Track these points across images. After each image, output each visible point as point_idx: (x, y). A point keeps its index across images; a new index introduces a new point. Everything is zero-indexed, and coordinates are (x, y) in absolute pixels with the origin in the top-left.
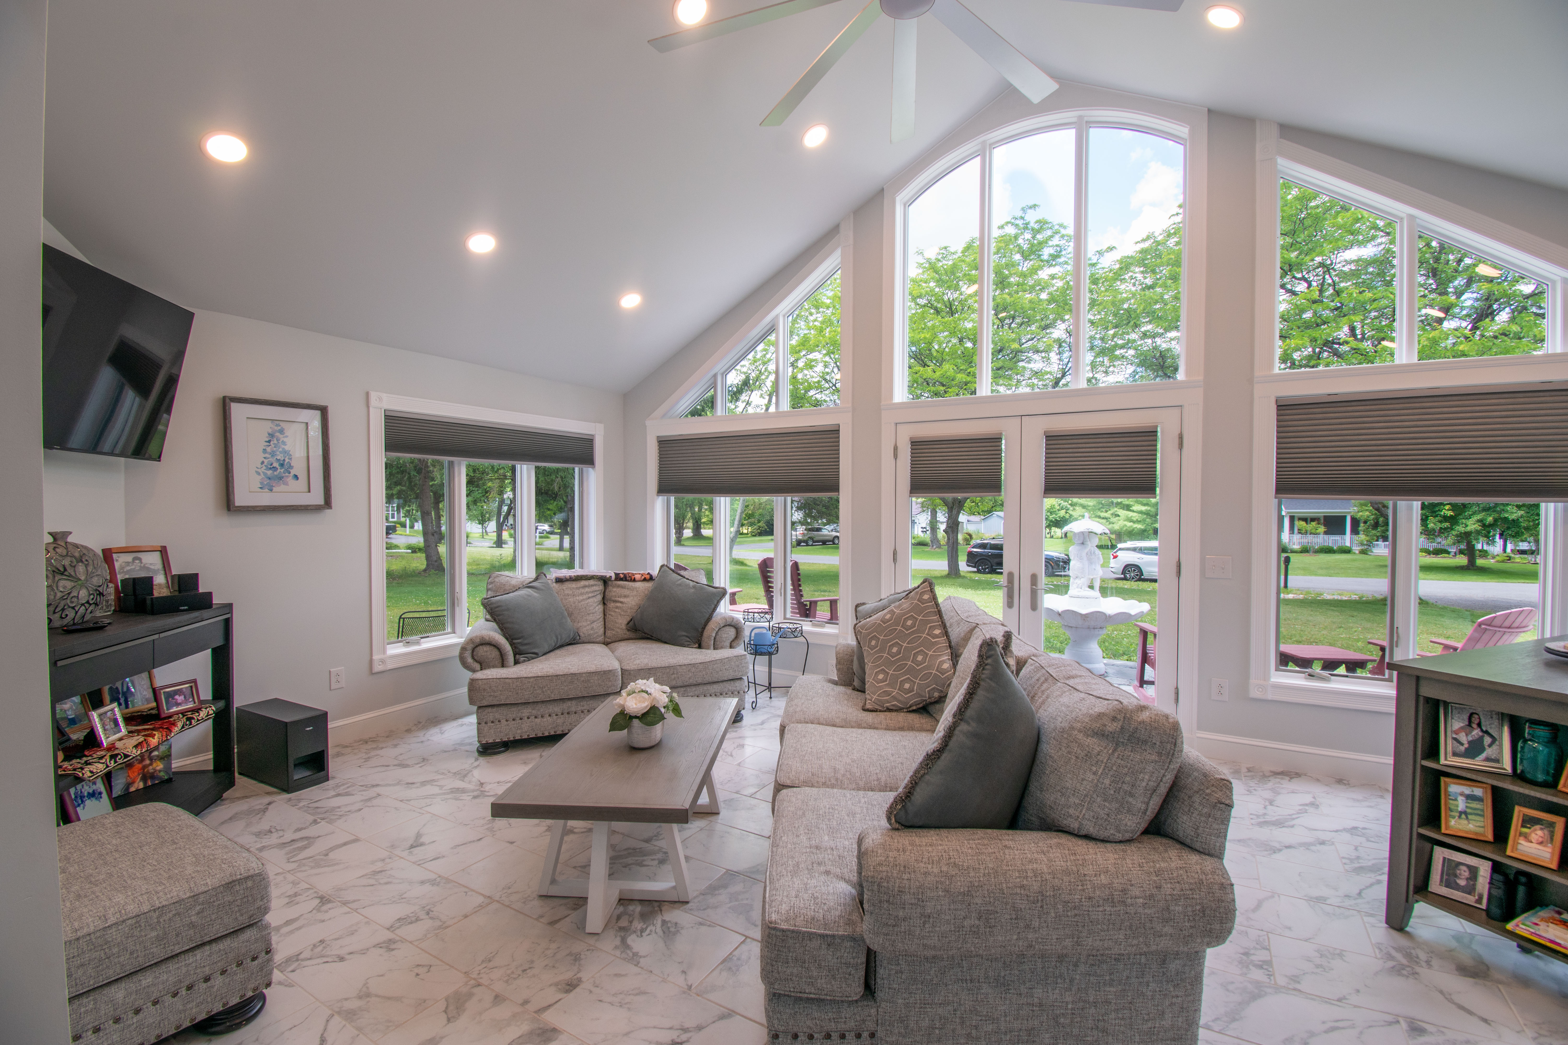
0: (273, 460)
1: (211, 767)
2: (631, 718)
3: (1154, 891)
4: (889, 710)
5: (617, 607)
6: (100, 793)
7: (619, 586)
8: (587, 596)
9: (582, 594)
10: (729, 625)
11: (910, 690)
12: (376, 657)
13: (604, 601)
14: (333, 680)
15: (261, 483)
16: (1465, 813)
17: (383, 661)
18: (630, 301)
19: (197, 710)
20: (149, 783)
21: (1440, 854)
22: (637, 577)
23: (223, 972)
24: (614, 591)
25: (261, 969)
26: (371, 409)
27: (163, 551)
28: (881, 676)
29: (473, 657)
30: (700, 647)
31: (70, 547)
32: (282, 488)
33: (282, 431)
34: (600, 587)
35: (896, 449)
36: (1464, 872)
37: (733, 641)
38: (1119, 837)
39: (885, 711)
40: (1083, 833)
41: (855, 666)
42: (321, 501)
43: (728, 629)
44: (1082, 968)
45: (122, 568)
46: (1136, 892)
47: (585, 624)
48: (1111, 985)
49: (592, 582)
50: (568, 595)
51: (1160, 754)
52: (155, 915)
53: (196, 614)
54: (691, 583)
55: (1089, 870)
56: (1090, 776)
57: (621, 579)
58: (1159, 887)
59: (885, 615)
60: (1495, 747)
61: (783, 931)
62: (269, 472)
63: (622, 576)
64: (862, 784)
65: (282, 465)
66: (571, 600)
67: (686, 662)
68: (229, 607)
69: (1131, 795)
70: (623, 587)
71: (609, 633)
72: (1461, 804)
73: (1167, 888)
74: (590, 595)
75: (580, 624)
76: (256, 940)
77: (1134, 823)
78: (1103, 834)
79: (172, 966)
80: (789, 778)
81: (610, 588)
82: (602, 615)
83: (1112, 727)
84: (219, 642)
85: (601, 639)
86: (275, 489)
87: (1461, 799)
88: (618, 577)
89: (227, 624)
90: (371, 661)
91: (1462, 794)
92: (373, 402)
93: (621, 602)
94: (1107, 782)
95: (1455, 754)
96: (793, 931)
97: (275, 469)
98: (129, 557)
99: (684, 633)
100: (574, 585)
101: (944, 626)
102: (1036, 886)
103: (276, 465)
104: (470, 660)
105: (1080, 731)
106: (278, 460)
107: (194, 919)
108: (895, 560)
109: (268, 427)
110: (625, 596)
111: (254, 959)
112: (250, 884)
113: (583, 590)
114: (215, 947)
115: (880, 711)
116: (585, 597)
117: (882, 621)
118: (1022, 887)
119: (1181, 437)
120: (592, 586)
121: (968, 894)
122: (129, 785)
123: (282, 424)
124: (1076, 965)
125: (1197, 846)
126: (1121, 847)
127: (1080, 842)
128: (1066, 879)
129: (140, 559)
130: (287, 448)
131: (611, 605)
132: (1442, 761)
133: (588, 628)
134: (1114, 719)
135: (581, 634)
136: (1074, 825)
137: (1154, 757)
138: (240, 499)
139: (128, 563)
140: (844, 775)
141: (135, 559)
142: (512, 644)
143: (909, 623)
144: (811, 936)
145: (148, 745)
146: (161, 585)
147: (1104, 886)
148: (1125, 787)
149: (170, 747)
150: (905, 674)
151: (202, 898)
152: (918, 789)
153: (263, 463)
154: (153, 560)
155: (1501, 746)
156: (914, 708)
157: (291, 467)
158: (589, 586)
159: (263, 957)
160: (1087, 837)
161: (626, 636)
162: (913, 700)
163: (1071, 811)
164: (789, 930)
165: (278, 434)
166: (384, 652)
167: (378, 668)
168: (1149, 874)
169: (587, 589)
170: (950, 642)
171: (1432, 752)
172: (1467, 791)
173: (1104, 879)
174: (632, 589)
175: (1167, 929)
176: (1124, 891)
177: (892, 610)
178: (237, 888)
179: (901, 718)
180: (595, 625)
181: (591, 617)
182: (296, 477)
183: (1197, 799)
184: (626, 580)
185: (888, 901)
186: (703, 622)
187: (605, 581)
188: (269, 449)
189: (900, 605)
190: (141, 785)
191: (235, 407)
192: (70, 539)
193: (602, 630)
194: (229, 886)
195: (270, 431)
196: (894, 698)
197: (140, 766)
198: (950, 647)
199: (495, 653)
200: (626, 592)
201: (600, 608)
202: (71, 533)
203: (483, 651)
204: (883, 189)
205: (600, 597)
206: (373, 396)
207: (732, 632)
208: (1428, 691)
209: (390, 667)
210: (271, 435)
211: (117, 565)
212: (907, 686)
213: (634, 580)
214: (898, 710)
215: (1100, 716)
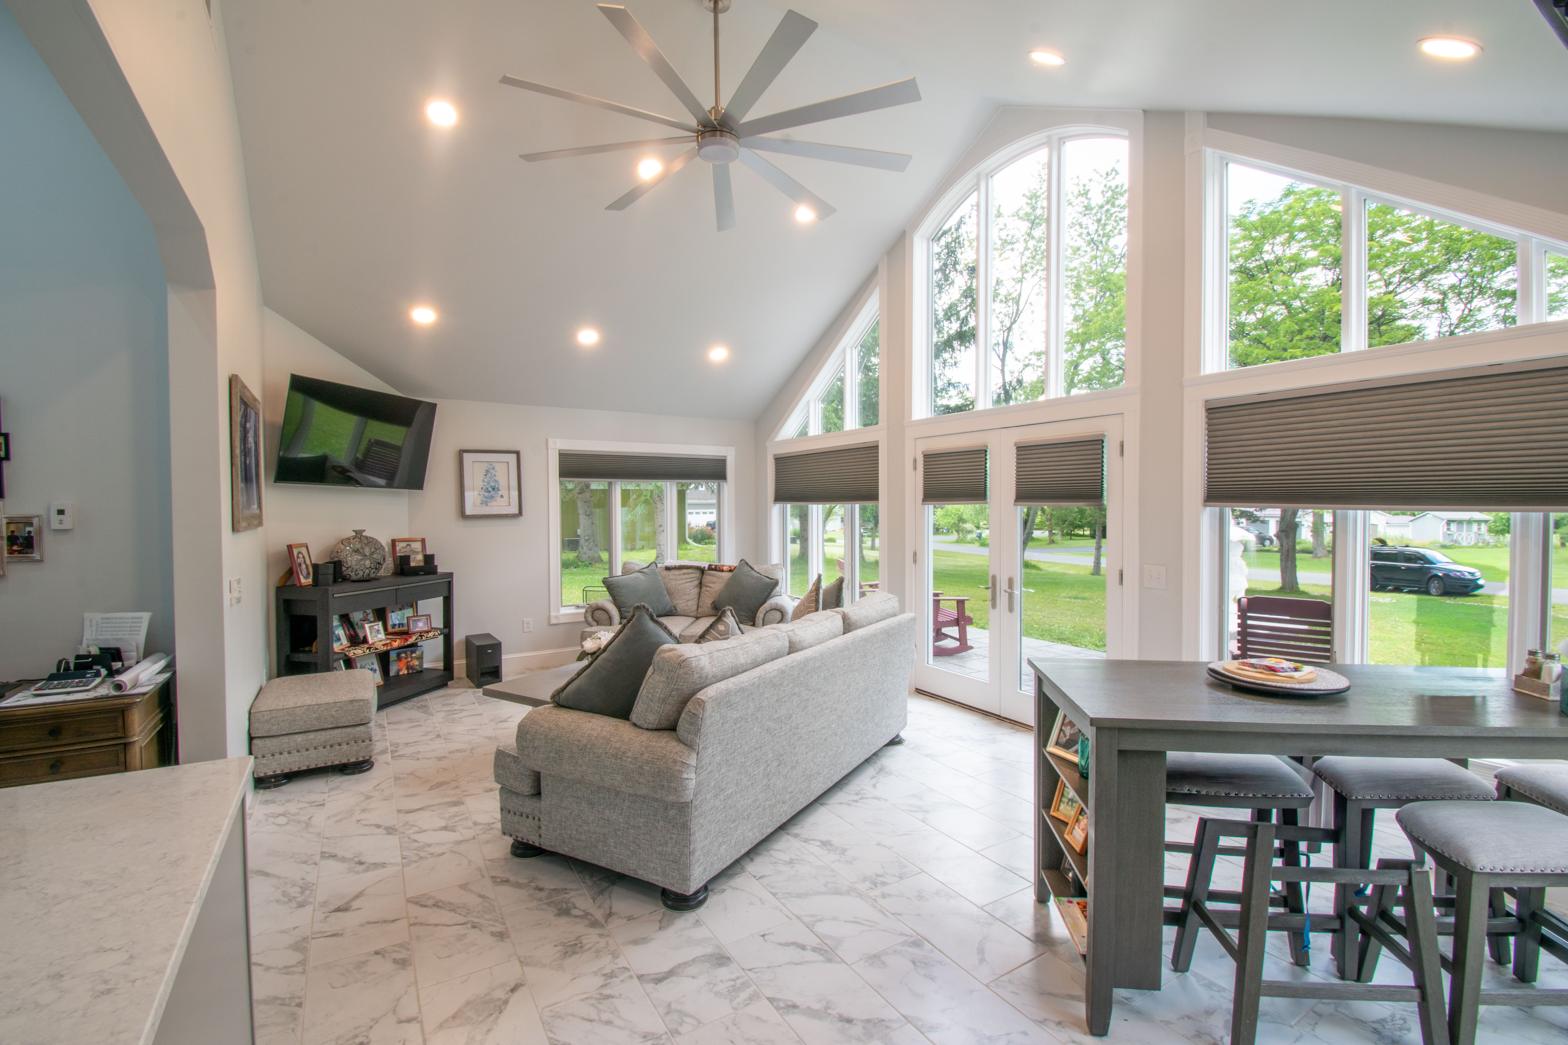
0: (488, 486)
1: (442, 668)
5: (707, 591)
6: (376, 670)
7: (710, 575)
8: (686, 581)
9: (682, 579)
10: (773, 607)
12: (552, 614)
13: (700, 585)
14: (525, 626)
15: (482, 501)
16: (1072, 801)
17: (557, 617)
18: (718, 354)
19: (428, 632)
20: (411, 672)
22: (725, 568)
23: (348, 744)
24: (707, 578)
25: (366, 747)
26: (549, 450)
27: (423, 541)
29: (593, 617)
30: (754, 625)
31: (362, 538)
32: (494, 503)
33: (493, 468)
34: (697, 574)
35: (915, 461)
42: (517, 512)
45: (400, 550)
47: (681, 602)
49: (690, 571)
50: (672, 579)
52: (316, 707)
53: (427, 577)
54: (756, 575)
57: (712, 570)
62: (486, 494)
63: (713, 567)
65: (494, 489)
66: (674, 583)
68: (451, 575)
70: (713, 576)
71: (700, 610)
74: (688, 580)
75: (678, 602)
76: (364, 732)
79: (323, 733)
81: (705, 576)
82: (696, 596)
84: (447, 595)
85: (694, 614)
86: (489, 504)
88: (710, 568)
89: (450, 584)
90: (549, 617)
92: (551, 445)
93: (710, 587)
97: (489, 492)
98: (404, 544)
99: (744, 614)
100: (677, 572)
103: (490, 489)
104: (590, 619)
106: (491, 486)
107: (333, 713)
108: (915, 561)
109: (485, 466)
110: (714, 583)
111: (363, 742)
112: (362, 703)
113: (683, 577)
114: (344, 730)
116: (684, 581)
119: (1122, 445)
120: (691, 573)
122: (399, 671)
123: (494, 464)
129: (410, 545)
130: (496, 478)
131: (704, 589)
133: (683, 605)
135: (678, 609)
138: (469, 511)
139: (404, 548)
141: (408, 545)
142: (620, 611)
145: (391, 646)
146: (417, 560)
149: (423, 653)
151: (338, 704)
152: (569, 686)
153: (482, 488)
154: (417, 546)
157: (499, 490)
158: (688, 574)
159: (367, 742)
161: (711, 613)
165: (491, 470)
166: (558, 611)
167: (554, 621)
169: (686, 576)
171: (1046, 742)
174: (719, 577)
178: (355, 704)
180: (689, 603)
181: (687, 597)
182: (502, 496)
184: (716, 570)
186: (759, 605)
187: (702, 571)
188: (486, 480)
190: (406, 672)
191: (465, 455)
192: (364, 534)
193: (695, 608)
194: (352, 702)
195: (486, 469)
197: (406, 661)
199: (605, 616)
200: (714, 579)
201: (696, 590)
202: (364, 531)
203: (598, 614)
204: (905, 232)
205: (696, 582)
206: (550, 441)
207: (777, 615)
209: (562, 621)
210: (487, 471)
211: (398, 548)
213: (722, 571)
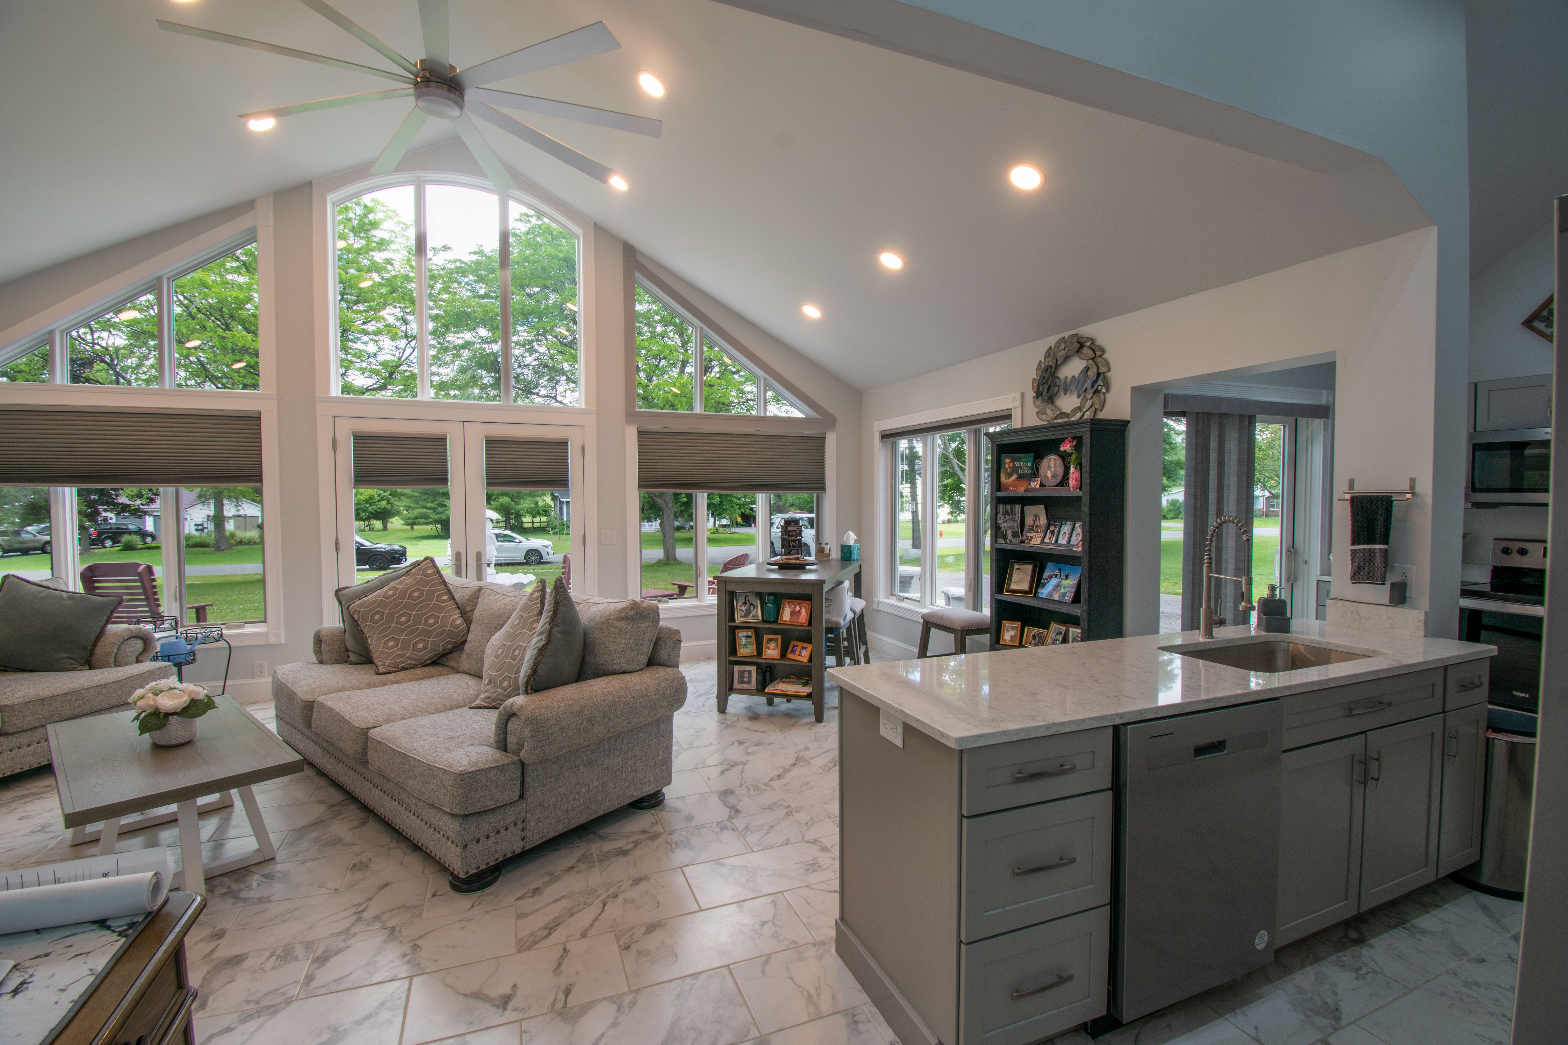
2: (167, 715)
3: (658, 687)
4: (403, 669)
10: (135, 637)
11: (424, 648)
16: (745, 645)
21: (737, 668)
28: (391, 644)
30: (91, 667)
35: (334, 441)
36: (746, 674)
37: (140, 654)
38: (638, 668)
39: (400, 671)
40: (622, 671)
41: (350, 643)
43: (132, 641)
44: (626, 741)
46: (651, 689)
48: (638, 746)
51: (653, 622)
54: (65, 595)
55: (631, 685)
56: (623, 641)
58: (659, 685)
59: (386, 592)
60: (755, 610)
61: (472, 772)
64: (432, 711)
67: (93, 684)
69: (643, 645)
72: (744, 641)
73: (662, 684)
77: (644, 659)
78: (632, 668)
80: (370, 723)
83: (631, 613)
87: (744, 638)
91: (744, 636)
94: (631, 641)
95: (741, 617)
96: (479, 770)
99: (63, 656)
101: (449, 592)
102: (610, 699)
105: (614, 620)
108: (337, 549)
115: (396, 672)
117: (383, 597)
118: (604, 700)
119: (583, 448)
121: (581, 711)
124: (623, 741)
125: (669, 664)
126: (640, 672)
127: (622, 675)
128: (622, 692)
132: (737, 621)
134: (632, 609)
136: (617, 668)
137: (651, 624)
140: (414, 710)
143: (416, 594)
144: (490, 769)
147: (638, 690)
148: (640, 642)
150: (417, 636)
152: (539, 668)
155: (757, 609)
156: (429, 662)
160: (625, 672)
162: (427, 656)
163: (615, 662)
164: (476, 771)
168: (654, 680)
170: (457, 604)
171: (732, 619)
172: (745, 634)
173: (638, 687)
175: (665, 704)
176: (647, 690)
177: (394, 587)
179: (419, 671)
183: (668, 641)
185: (543, 727)
186: (93, 638)
189: (401, 583)
196: (409, 658)
198: (458, 608)
204: (310, 184)
207: (139, 645)
208: (730, 588)
212: (420, 645)
214: (414, 667)
215: (624, 609)
